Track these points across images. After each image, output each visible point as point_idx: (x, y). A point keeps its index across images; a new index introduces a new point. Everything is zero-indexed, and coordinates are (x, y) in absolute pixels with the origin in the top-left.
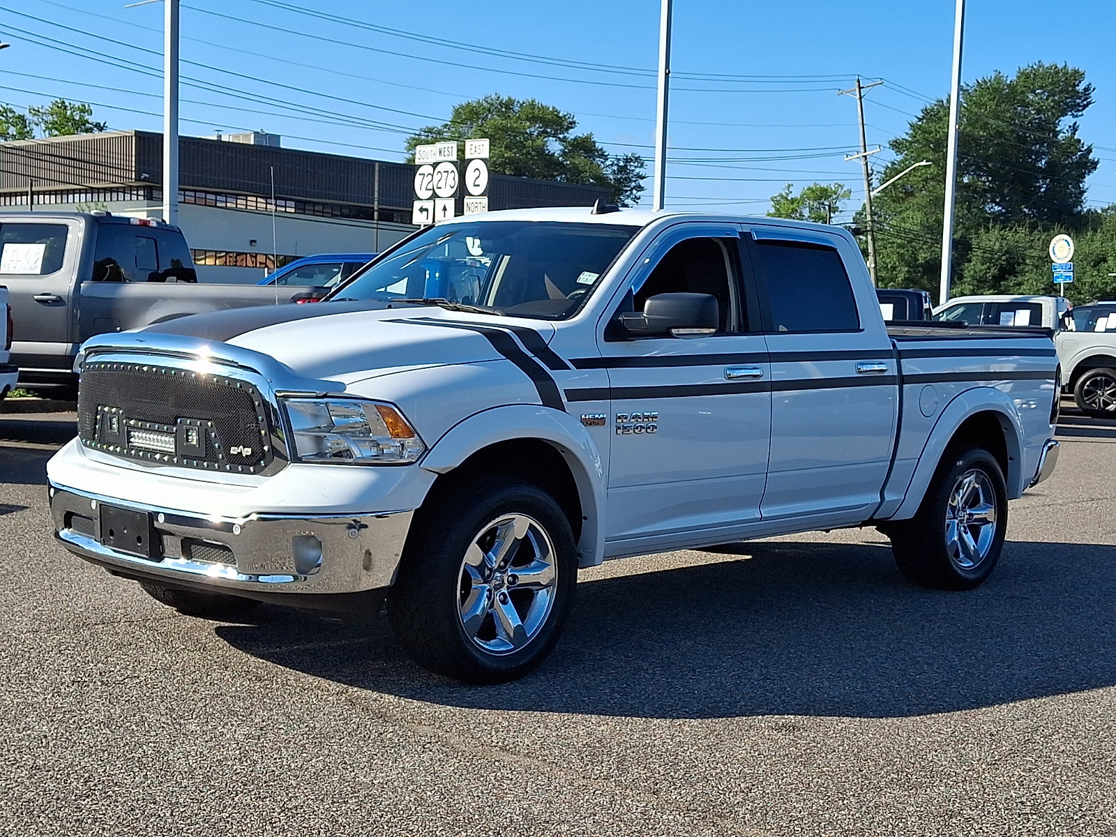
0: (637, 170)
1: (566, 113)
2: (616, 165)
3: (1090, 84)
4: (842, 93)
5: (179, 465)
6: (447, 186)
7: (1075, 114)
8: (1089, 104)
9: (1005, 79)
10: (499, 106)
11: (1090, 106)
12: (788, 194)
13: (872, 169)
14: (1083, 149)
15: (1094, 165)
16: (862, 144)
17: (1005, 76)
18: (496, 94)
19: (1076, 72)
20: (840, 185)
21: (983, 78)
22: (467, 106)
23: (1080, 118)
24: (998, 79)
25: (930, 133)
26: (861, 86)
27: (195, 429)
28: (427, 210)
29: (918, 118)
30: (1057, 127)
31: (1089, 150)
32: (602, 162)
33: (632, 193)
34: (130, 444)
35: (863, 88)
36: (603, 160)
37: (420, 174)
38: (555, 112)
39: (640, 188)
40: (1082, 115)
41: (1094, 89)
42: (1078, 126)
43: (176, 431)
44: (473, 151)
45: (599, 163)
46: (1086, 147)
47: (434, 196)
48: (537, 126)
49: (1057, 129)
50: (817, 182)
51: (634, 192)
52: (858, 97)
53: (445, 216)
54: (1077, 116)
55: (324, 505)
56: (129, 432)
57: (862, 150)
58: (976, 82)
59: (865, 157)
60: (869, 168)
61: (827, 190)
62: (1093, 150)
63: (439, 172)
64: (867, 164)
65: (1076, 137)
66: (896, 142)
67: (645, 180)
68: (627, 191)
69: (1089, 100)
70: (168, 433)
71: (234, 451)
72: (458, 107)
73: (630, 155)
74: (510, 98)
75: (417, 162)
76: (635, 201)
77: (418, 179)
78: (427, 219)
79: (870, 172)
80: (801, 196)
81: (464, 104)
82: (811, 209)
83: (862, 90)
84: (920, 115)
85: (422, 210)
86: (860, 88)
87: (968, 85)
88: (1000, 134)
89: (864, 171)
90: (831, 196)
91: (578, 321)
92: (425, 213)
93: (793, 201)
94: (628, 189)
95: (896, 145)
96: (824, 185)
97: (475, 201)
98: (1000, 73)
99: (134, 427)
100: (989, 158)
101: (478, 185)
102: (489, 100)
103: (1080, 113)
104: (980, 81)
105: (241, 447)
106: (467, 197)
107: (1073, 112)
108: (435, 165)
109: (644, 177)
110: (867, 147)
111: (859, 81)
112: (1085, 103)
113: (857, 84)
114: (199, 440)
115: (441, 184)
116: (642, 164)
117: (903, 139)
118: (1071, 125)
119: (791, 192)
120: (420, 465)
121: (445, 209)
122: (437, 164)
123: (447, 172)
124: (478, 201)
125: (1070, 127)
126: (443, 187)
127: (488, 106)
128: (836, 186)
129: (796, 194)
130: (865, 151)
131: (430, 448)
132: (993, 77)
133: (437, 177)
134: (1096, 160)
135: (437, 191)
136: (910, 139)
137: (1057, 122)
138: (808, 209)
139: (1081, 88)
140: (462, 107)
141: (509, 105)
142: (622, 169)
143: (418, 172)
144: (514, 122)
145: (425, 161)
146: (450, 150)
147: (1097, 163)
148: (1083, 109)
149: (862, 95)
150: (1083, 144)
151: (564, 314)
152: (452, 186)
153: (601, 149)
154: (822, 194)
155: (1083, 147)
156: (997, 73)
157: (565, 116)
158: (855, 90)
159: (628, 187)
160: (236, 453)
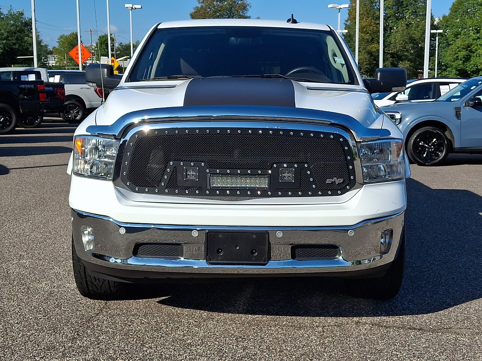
27: (292, 170)
34: (212, 186)
43: (272, 172)
70: (261, 175)
71: (328, 181)
99: (218, 174)
105: (336, 178)
114: (294, 178)
160: (331, 182)
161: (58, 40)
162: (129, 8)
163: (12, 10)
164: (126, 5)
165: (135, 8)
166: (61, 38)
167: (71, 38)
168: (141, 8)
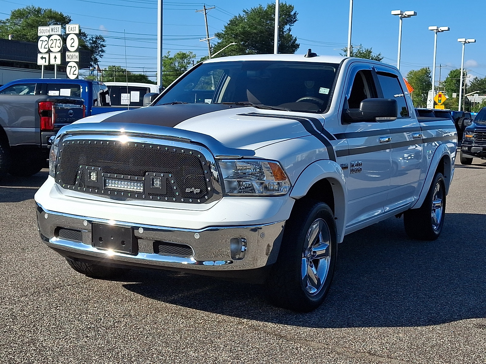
0: (102, 43)
1: (67, 16)
2: (91, 40)
3: (296, 12)
4: (197, 11)
5: (146, 199)
6: (57, 47)
7: (291, 24)
8: (296, 20)
9: (263, 9)
10: (34, 11)
11: (296, 21)
12: (168, 56)
13: (211, 46)
14: (293, 39)
15: (298, 46)
16: (207, 34)
17: (264, 7)
18: (32, 6)
19: (290, 6)
20: (191, 52)
21: (254, 7)
22: (18, 10)
23: (292, 26)
24: (261, 8)
25: (233, 30)
26: (206, 8)
27: (159, 178)
28: (45, 58)
29: (228, 24)
30: (284, 30)
31: (296, 40)
32: (85, 39)
33: (99, 53)
34: (106, 187)
35: (207, 9)
36: (85, 38)
37: (41, 41)
38: (61, 15)
39: (103, 51)
40: (293, 25)
41: (298, 14)
42: (291, 29)
43: (145, 179)
44: (70, 30)
45: (83, 39)
46: (294, 38)
47: (49, 52)
48: (53, 21)
49: (284, 31)
50: (181, 51)
51: (100, 52)
52: (205, 13)
53: (55, 61)
54: (291, 25)
55: (247, 220)
56: (105, 181)
57: (207, 37)
58: (251, 9)
59: (209, 40)
60: (210, 45)
61: (185, 54)
62: (297, 40)
63: (52, 40)
64: (209, 43)
65: (290, 34)
66: (218, 34)
67: (105, 47)
68: (97, 52)
69: (296, 19)
70: (137, 181)
71: (188, 190)
72: (14, 11)
73: (98, 36)
74: (39, 8)
75: (39, 34)
76: (101, 57)
77: (40, 43)
78: (45, 62)
79: (211, 47)
80: (175, 57)
81: (16, 10)
82: (179, 63)
83: (206, 10)
84: (229, 23)
85: (42, 58)
86: (205, 10)
87: (248, 10)
88: (261, 32)
89: (208, 47)
90: (187, 57)
91: (330, 113)
92: (44, 60)
93: (171, 59)
94: (97, 51)
95: (218, 35)
96: (184, 52)
97: (71, 54)
98: (261, 5)
99: (110, 178)
100: (257, 42)
101: (74, 47)
102: (29, 8)
103: (292, 24)
104: (253, 9)
105: (193, 188)
106: (67, 52)
107: (289, 23)
108: (49, 37)
109: (105, 46)
110: (209, 36)
111: (205, 6)
112: (294, 20)
113: (204, 7)
114: (162, 185)
115: (53, 45)
116: (104, 40)
117: (221, 33)
118: (288, 28)
119: (170, 55)
120: (289, 195)
121: (55, 58)
122: (51, 36)
123: (56, 40)
124: (74, 54)
125: (288, 29)
126: (54, 47)
127: (29, 11)
128: (190, 53)
129: (172, 56)
130: (209, 38)
131: (293, 186)
132: (259, 7)
133: (50, 42)
134: (299, 44)
135: (51, 49)
136: (224, 33)
137: (283, 27)
138: (177, 62)
139: (292, 13)
140: (15, 11)
141: (39, 11)
142: (95, 42)
143: (40, 40)
144: (42, 19)
145: (44, 34)
146: (57, 29)
147: (299, 45)
148: (294, 23)
149: (206, 13)
150: (293, 37)
151: (320, 110)
152: (59, 46)
153: (84, 33)
154: (183, 56)
155: (293, 38)
156: (260, 6)
157: (66, 17)
158: (203, 10)
159: (98, 50)
160: (190, 192)
161: (407, 76)
162: (462, 42)
163: (361, 49)
164: (459, 40)
165: (469, 42)
166: (410, 74)
167: (420, 73)
168: (475, 42)
